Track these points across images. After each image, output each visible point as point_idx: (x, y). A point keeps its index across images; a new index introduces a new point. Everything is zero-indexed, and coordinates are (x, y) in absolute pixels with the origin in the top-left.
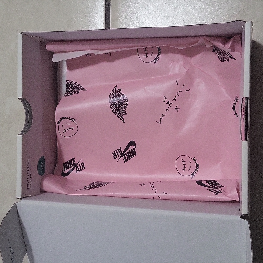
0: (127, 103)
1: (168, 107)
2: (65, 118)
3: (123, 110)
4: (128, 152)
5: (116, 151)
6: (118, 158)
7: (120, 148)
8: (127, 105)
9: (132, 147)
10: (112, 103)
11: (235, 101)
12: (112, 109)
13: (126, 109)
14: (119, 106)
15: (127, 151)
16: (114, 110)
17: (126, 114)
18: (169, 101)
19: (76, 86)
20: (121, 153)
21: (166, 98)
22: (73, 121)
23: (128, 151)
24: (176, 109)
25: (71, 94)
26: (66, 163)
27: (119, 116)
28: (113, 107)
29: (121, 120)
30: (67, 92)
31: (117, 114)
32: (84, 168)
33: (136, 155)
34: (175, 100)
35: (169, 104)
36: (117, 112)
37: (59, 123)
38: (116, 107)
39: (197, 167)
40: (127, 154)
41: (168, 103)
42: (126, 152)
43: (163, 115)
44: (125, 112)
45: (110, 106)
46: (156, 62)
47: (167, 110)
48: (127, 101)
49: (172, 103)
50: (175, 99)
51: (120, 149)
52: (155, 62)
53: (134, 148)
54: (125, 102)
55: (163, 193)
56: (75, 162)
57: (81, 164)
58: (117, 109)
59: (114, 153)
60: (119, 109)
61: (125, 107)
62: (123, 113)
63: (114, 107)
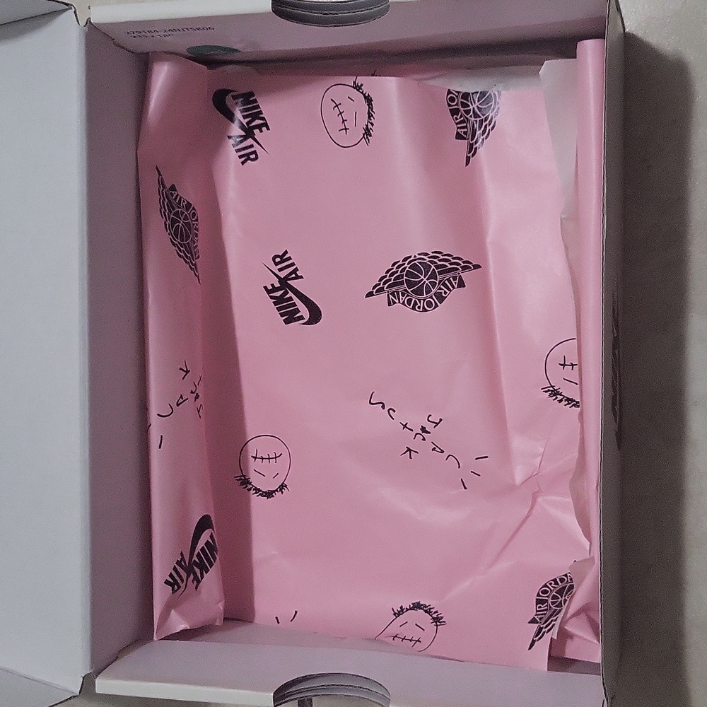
0: (419, 307)
1: (412, 430)
2: (372, 110)
3: (401, 297)
4: (291, 299)
5: (293, 264)
6: (275, 269)
7: (301, 277)
8: (414, 308)
9: (304, 312)
10: (420, 263)
11: (434, 613)
12: (401, 263)
13: (403, 303)
14: (410, 284)
15: (294, 297)
16: (398, 267)
17: (389, 305)
18: (429, 433)
19: (484, 124)
20: (287, 278)
21: (437, 424)
22: (364, 135)
23: (296, 300)
24: (409, 450)
25: (454, 112)
26: (255, 101)
27: (385, 283)
28: (408, 264)
29: (374, 288)
30: (466, 96)
31: (388, 278)
32: (243, 159)
33: (287, 322)
34: (434, 449)
35: (421, 432)
36: (393, 278)
37: (358, 87)
38: (409, 274)
39: (263, 492)
40: (287, 296)
41: (423, 429)
42: (290, 294)
43: (391, 411)
44: (394, 303)
45: (410, 257)
46: (546, 392)
47: (405, 426)
48: (425, 310)
49: (424, 439)
50: (437, 449)
51: (298, 277)
52: (547, 389)
53: (301, 318)
54: (422, 301)
55: (162, 436)
56: (258, 130)
57: (255, 152)
58: (402, 276)
59: (285, 257)
60: (402, 283)
61: (409, 303)
62: (393, 294)
63: (407, 269)
